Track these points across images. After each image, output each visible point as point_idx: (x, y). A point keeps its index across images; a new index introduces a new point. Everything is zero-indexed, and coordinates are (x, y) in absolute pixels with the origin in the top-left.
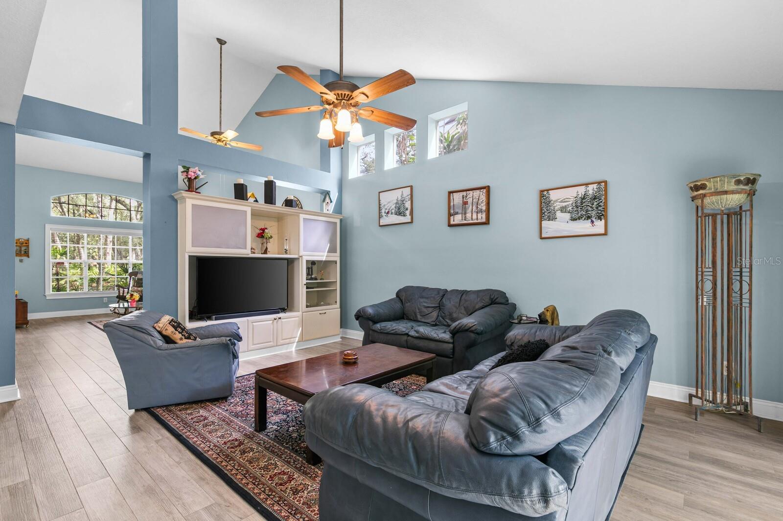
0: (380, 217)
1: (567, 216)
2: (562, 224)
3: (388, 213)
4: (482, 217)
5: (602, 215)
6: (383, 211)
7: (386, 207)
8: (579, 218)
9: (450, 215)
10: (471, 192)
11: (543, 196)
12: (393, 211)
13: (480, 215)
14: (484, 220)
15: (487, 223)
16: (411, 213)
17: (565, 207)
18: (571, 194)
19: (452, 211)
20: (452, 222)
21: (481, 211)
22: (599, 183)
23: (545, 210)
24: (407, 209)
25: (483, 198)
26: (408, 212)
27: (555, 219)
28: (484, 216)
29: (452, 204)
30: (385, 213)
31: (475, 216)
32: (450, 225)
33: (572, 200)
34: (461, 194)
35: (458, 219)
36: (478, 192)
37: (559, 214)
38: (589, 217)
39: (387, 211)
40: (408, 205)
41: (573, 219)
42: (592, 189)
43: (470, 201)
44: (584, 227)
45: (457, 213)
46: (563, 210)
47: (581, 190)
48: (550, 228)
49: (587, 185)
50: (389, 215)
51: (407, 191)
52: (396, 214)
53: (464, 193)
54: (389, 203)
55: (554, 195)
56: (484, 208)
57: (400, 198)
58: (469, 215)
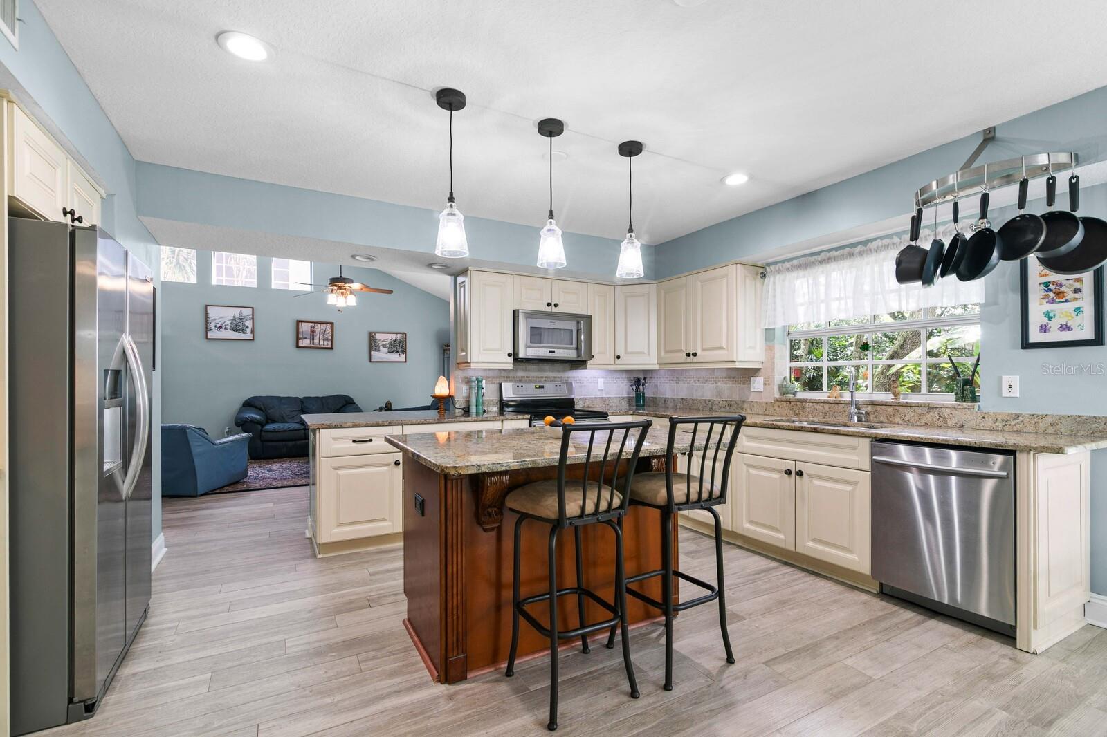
0: (207, 329)
1: (386, 350)
2: (382, 354)
3: (220, 327)
4: (327, 344)
5: (404, 352)
6: (213, 325)
7: (217, 321)
8: (393, 352)
9: (298, 339)
10: (319, 325)
11: (371, 336)
12: (228, 327)
13: (326, 342)
14: (330, 346)
15: (332, 348)
16: (252, 332)
17: (385, 345)
18: (389, 338)
19: (300, 336)
20: (300, 345)
21: (327, 339)
22: (403, 334)
23: (373, 345)
24: (247, 327)
25: (329, 330)
26: (249, 331)
27: (379, 351)
28: (330, 343)
29: (300, 330)
30: (215, 327)
31: (322, 342)
32: (298, 347)
33: (389, 341)
34: (310, 324)
35: (306, 343)
36: (325, 325)
37: (381, 348)
38: (398, 352)
39: (218, 325)
40: (249, 323)
41: (389, 352)
42: (399, 336)
43: (318, 331)
44: (394, 357)
45: (305, 338)
46: (384, 346)
47: (394, 336)
48: (376, 355)
49: (397, 333)
50: (223, 330)
51: (249, 311)
52: (232, 330)
53: (313, 324)
54: (222, 317)
55: (378, 336)
56: (330, 338)
57: (237, 316)
58: (316, 341)
